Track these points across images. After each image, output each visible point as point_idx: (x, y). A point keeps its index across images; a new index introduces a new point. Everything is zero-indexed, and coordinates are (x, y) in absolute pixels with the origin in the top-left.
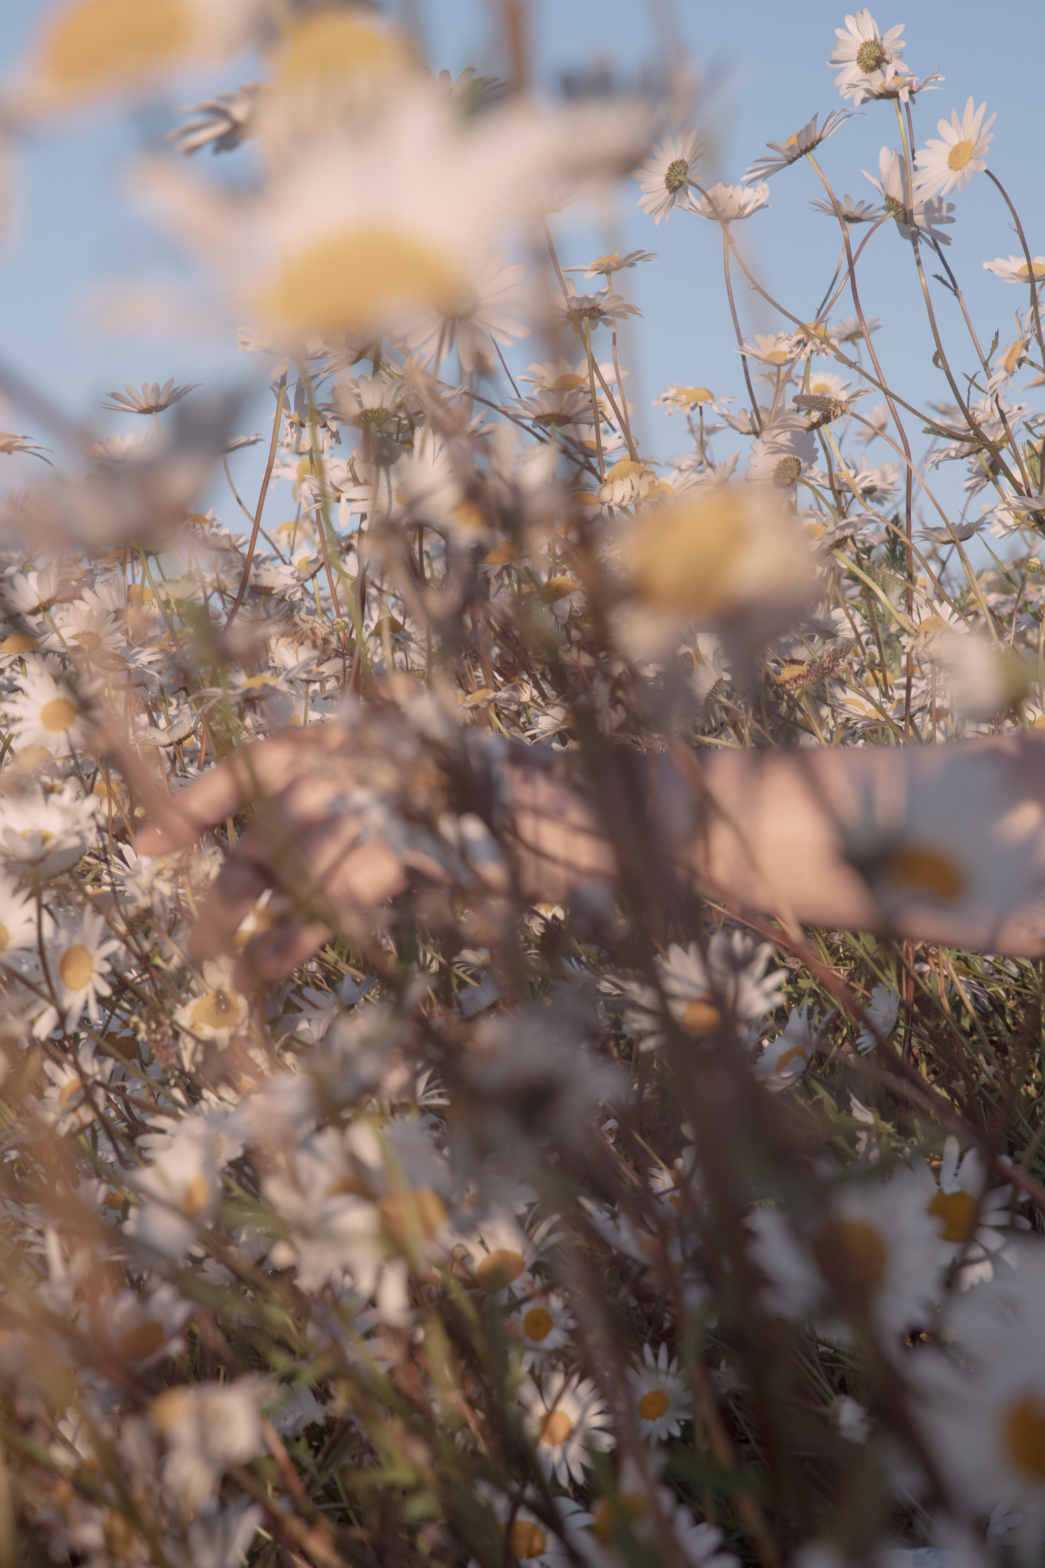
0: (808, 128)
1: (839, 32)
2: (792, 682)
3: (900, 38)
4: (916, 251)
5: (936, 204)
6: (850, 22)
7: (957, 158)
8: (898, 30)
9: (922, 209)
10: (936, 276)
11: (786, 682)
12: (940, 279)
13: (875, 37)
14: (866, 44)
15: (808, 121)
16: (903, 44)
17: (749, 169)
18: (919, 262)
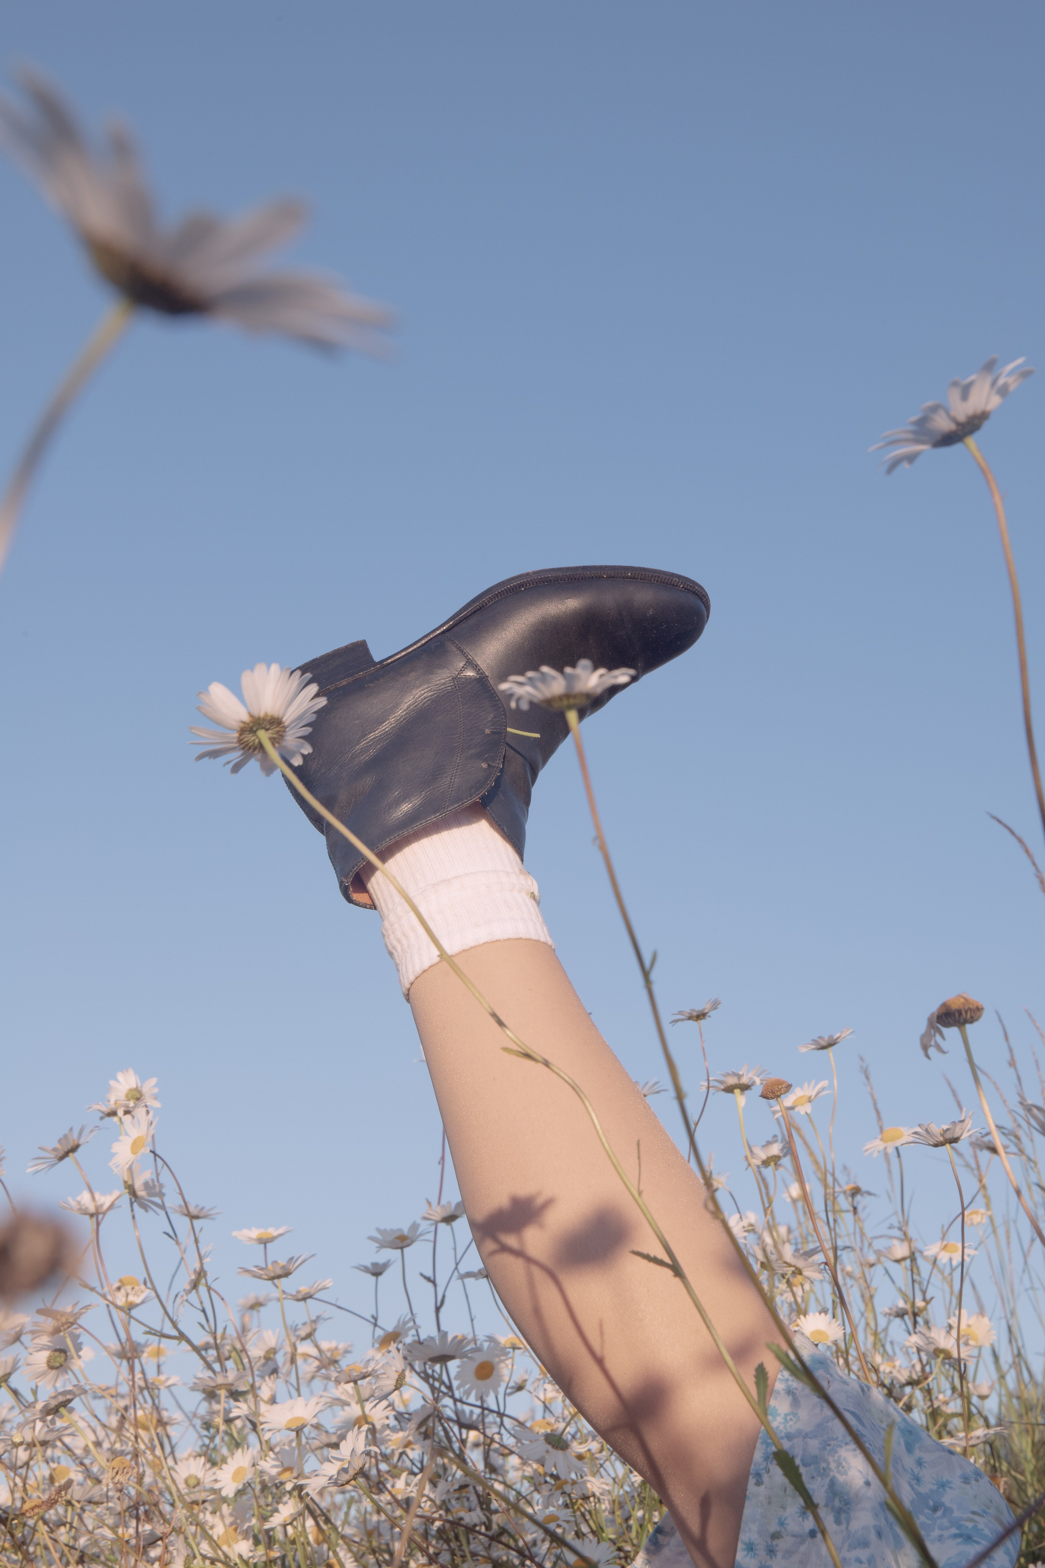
0: (65, 1136)
1: (112, 1083)
2: (30, 1511)
3: (155, 1086)
4: (132, 1210)
5: (151, 1183)
6: (120, 1076)
7: (136, 1146)
8: (153, 1081)
9: (143, 1188)
10: (165, 1233)
11: (27, 1511)
12: (168, 1234)
13: (137, 1085)
14: (131, 1090)
15: (66, 1131)
16: (156, 1090)
17: (31, 1164)
18: (134, 1217)
